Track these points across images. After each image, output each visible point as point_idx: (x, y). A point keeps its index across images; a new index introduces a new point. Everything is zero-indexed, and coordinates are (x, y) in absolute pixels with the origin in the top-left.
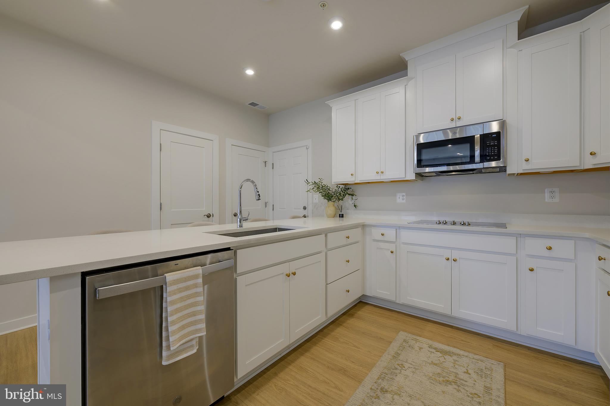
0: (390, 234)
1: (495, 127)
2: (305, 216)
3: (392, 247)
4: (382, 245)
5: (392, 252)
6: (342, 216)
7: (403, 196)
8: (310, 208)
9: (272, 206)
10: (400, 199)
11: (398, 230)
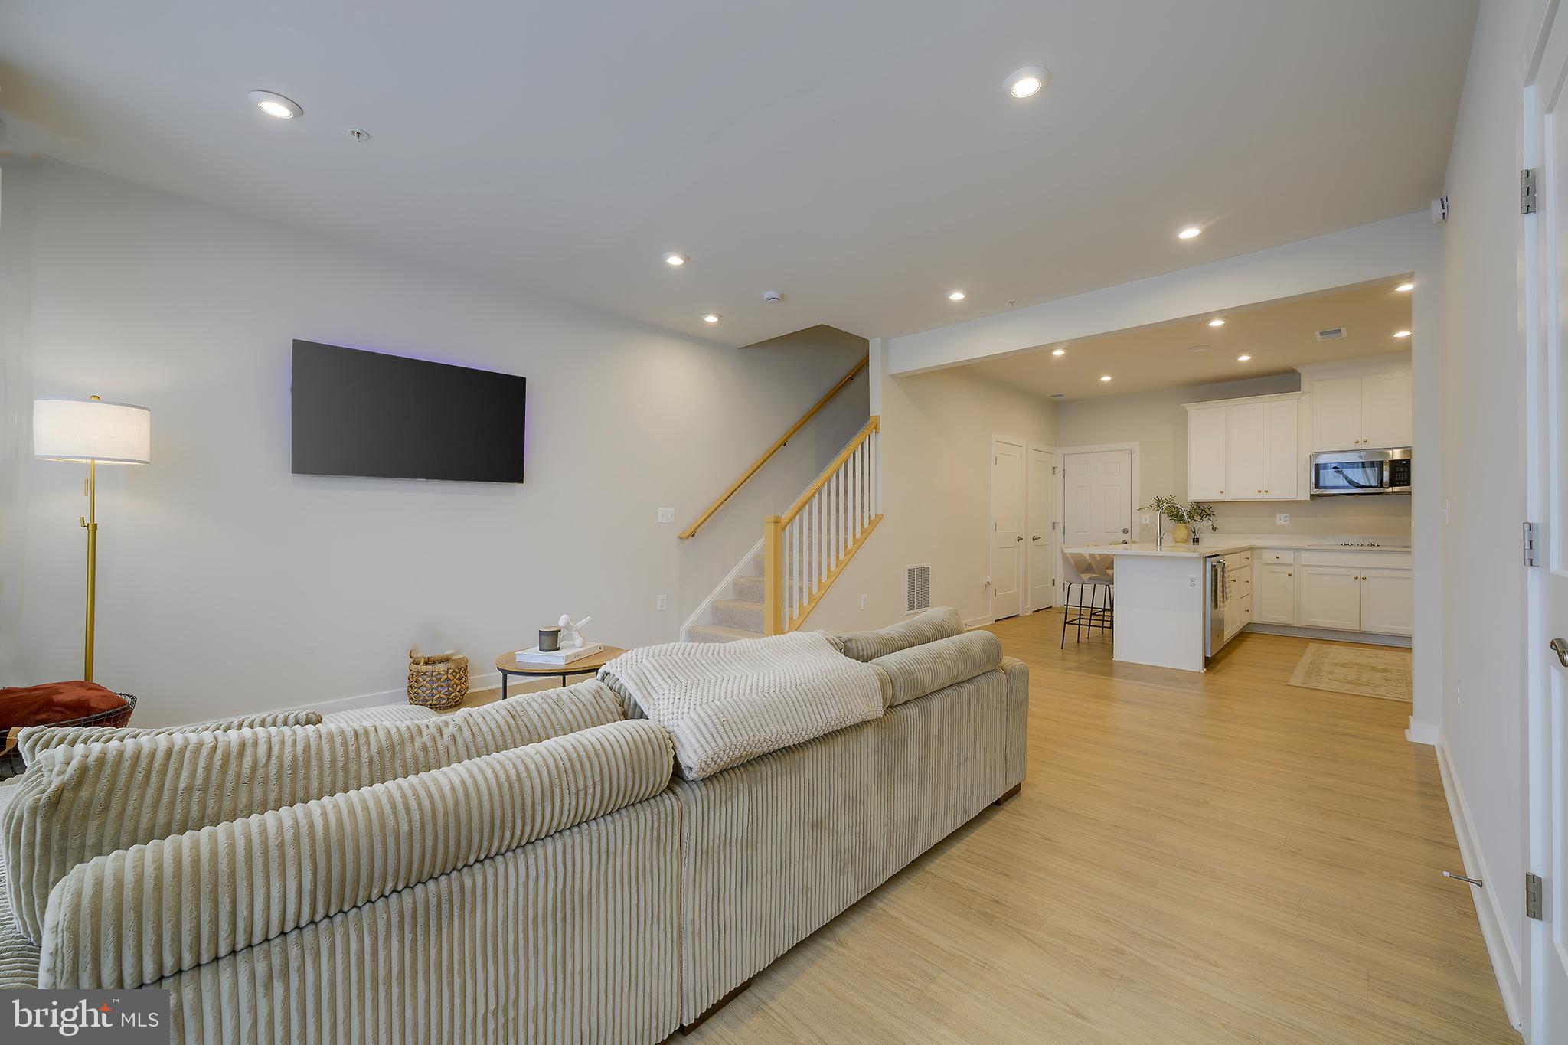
0: (1287, 557)
1: (1397, 455)
2: (1125, 542)
3: (1290, 570)
4: (1276, 568)
5: (1290, 575)
6: (1196, 541)
7: (1285, 517)
8: (1136, 531)
9: (1062, 529)
10: (1281, 520)
11: (1296, 553)
